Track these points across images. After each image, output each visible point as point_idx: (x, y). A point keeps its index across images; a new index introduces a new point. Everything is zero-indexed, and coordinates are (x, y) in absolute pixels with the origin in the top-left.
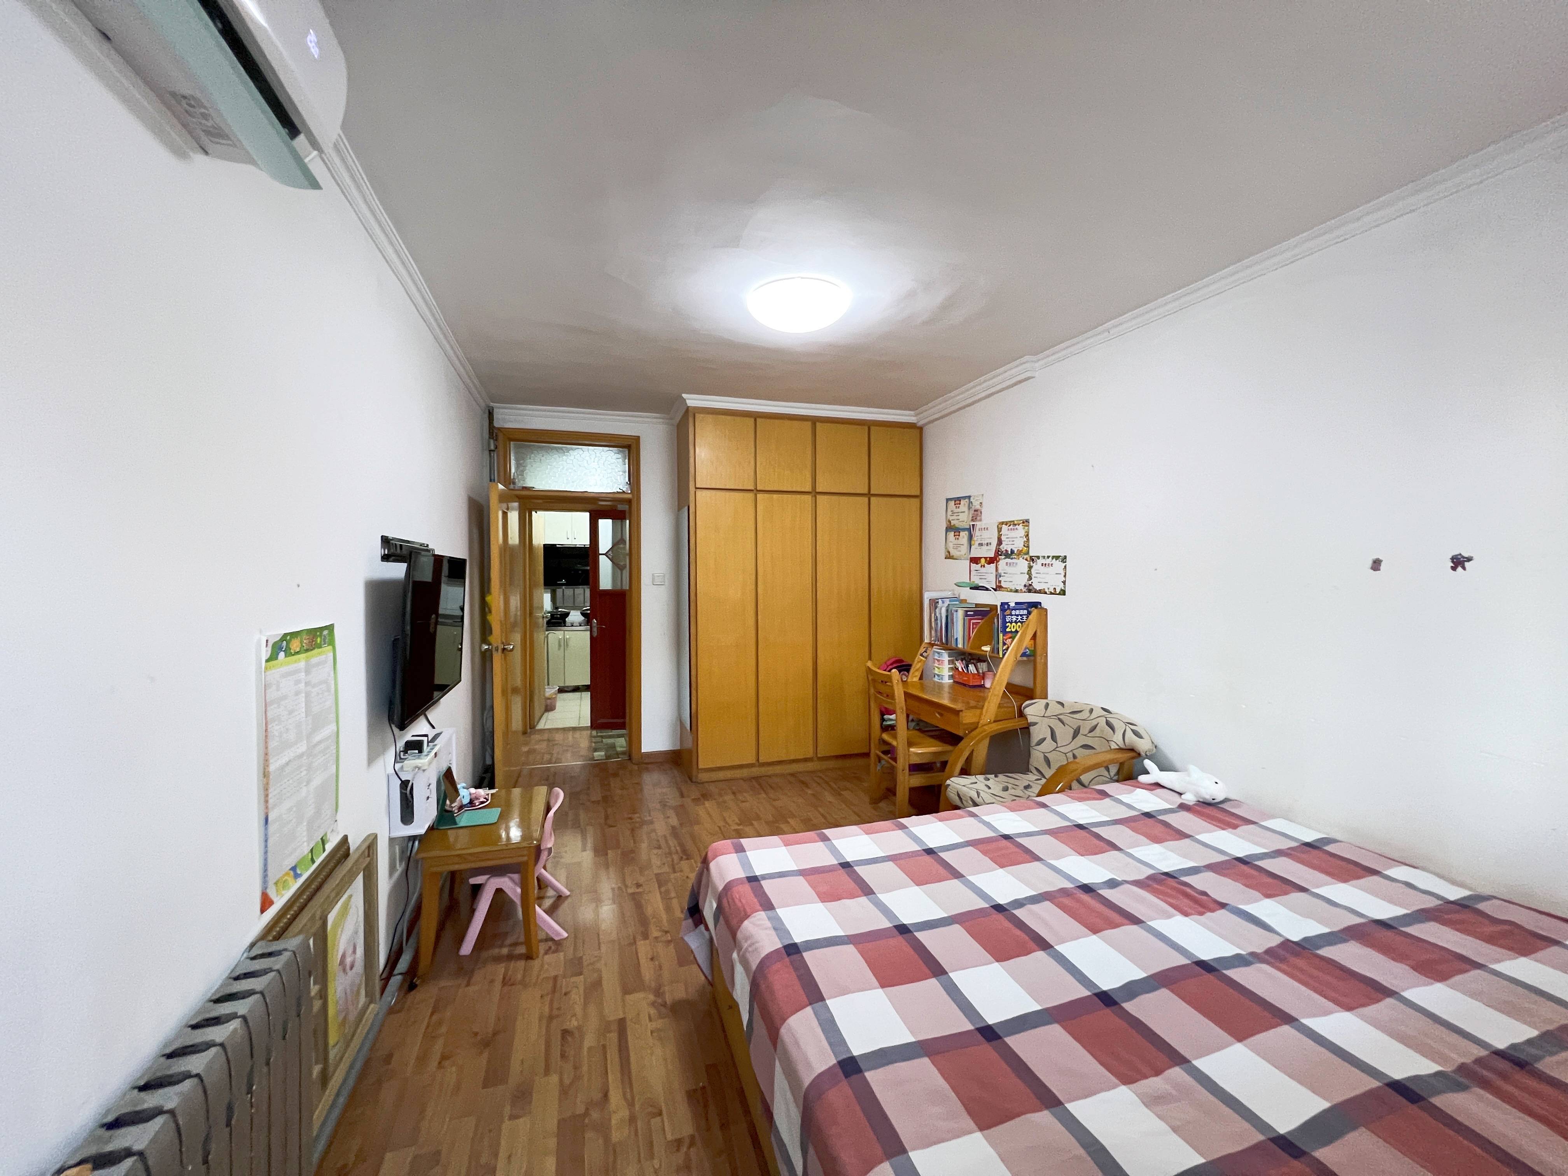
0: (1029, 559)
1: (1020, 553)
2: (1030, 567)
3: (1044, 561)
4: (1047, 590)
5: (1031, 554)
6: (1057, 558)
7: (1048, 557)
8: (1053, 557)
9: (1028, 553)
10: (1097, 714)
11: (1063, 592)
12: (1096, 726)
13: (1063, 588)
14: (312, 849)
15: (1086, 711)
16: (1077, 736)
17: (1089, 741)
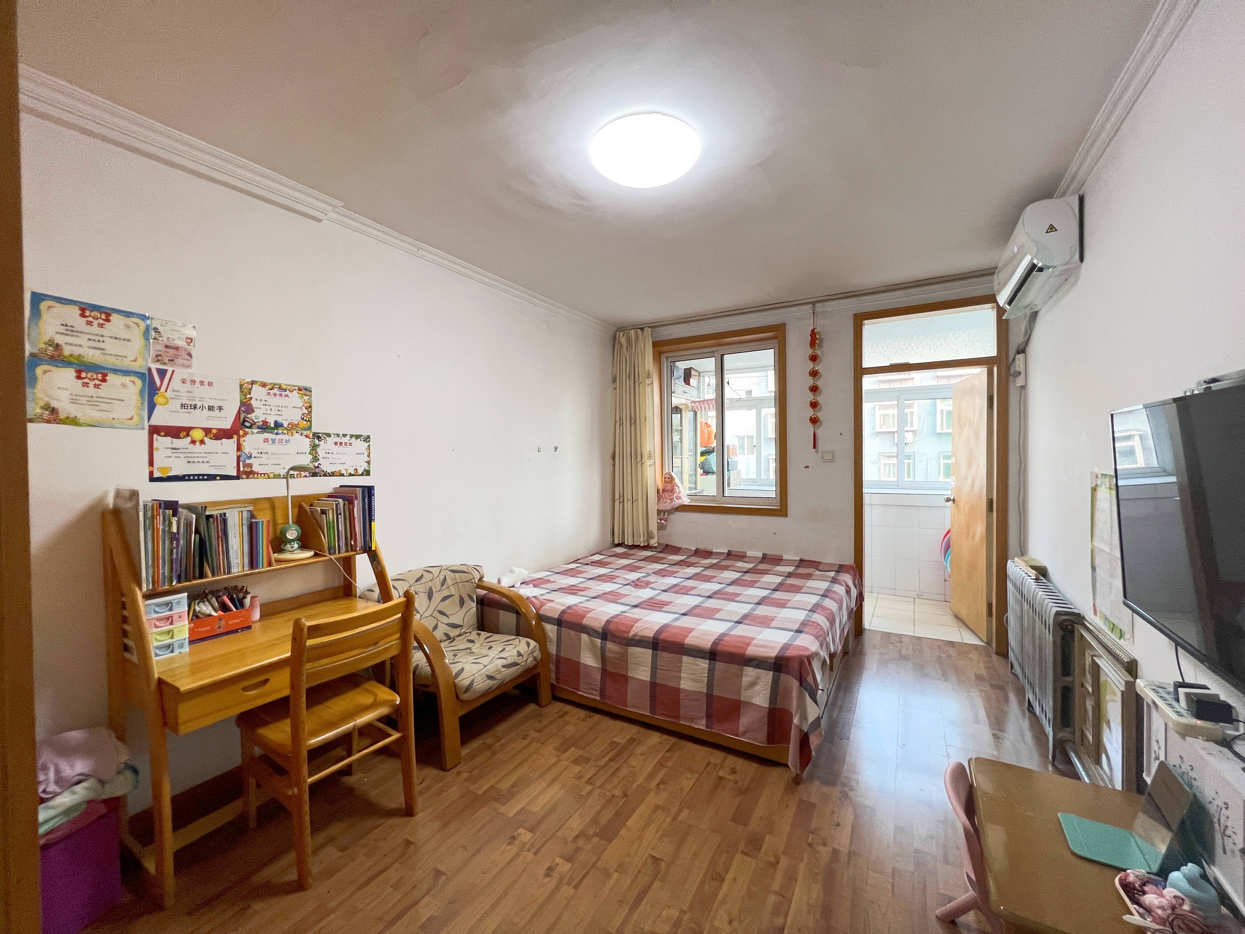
0: (311, 436)
1: (293, 428)
2: (314, 447)
3: (338, 440)
4: (343, 472)
5: (314, 430)
6: (358, 437)
7: (345, 435)
8: (352, 436)
9: (310, 428)
10: (435, 571)
11: (367, 473)
12: (445, 579)
13: (367, 468)
14: (1114, 625)
15: (425, 574)
16: (432, 596)
17: (446, 593)
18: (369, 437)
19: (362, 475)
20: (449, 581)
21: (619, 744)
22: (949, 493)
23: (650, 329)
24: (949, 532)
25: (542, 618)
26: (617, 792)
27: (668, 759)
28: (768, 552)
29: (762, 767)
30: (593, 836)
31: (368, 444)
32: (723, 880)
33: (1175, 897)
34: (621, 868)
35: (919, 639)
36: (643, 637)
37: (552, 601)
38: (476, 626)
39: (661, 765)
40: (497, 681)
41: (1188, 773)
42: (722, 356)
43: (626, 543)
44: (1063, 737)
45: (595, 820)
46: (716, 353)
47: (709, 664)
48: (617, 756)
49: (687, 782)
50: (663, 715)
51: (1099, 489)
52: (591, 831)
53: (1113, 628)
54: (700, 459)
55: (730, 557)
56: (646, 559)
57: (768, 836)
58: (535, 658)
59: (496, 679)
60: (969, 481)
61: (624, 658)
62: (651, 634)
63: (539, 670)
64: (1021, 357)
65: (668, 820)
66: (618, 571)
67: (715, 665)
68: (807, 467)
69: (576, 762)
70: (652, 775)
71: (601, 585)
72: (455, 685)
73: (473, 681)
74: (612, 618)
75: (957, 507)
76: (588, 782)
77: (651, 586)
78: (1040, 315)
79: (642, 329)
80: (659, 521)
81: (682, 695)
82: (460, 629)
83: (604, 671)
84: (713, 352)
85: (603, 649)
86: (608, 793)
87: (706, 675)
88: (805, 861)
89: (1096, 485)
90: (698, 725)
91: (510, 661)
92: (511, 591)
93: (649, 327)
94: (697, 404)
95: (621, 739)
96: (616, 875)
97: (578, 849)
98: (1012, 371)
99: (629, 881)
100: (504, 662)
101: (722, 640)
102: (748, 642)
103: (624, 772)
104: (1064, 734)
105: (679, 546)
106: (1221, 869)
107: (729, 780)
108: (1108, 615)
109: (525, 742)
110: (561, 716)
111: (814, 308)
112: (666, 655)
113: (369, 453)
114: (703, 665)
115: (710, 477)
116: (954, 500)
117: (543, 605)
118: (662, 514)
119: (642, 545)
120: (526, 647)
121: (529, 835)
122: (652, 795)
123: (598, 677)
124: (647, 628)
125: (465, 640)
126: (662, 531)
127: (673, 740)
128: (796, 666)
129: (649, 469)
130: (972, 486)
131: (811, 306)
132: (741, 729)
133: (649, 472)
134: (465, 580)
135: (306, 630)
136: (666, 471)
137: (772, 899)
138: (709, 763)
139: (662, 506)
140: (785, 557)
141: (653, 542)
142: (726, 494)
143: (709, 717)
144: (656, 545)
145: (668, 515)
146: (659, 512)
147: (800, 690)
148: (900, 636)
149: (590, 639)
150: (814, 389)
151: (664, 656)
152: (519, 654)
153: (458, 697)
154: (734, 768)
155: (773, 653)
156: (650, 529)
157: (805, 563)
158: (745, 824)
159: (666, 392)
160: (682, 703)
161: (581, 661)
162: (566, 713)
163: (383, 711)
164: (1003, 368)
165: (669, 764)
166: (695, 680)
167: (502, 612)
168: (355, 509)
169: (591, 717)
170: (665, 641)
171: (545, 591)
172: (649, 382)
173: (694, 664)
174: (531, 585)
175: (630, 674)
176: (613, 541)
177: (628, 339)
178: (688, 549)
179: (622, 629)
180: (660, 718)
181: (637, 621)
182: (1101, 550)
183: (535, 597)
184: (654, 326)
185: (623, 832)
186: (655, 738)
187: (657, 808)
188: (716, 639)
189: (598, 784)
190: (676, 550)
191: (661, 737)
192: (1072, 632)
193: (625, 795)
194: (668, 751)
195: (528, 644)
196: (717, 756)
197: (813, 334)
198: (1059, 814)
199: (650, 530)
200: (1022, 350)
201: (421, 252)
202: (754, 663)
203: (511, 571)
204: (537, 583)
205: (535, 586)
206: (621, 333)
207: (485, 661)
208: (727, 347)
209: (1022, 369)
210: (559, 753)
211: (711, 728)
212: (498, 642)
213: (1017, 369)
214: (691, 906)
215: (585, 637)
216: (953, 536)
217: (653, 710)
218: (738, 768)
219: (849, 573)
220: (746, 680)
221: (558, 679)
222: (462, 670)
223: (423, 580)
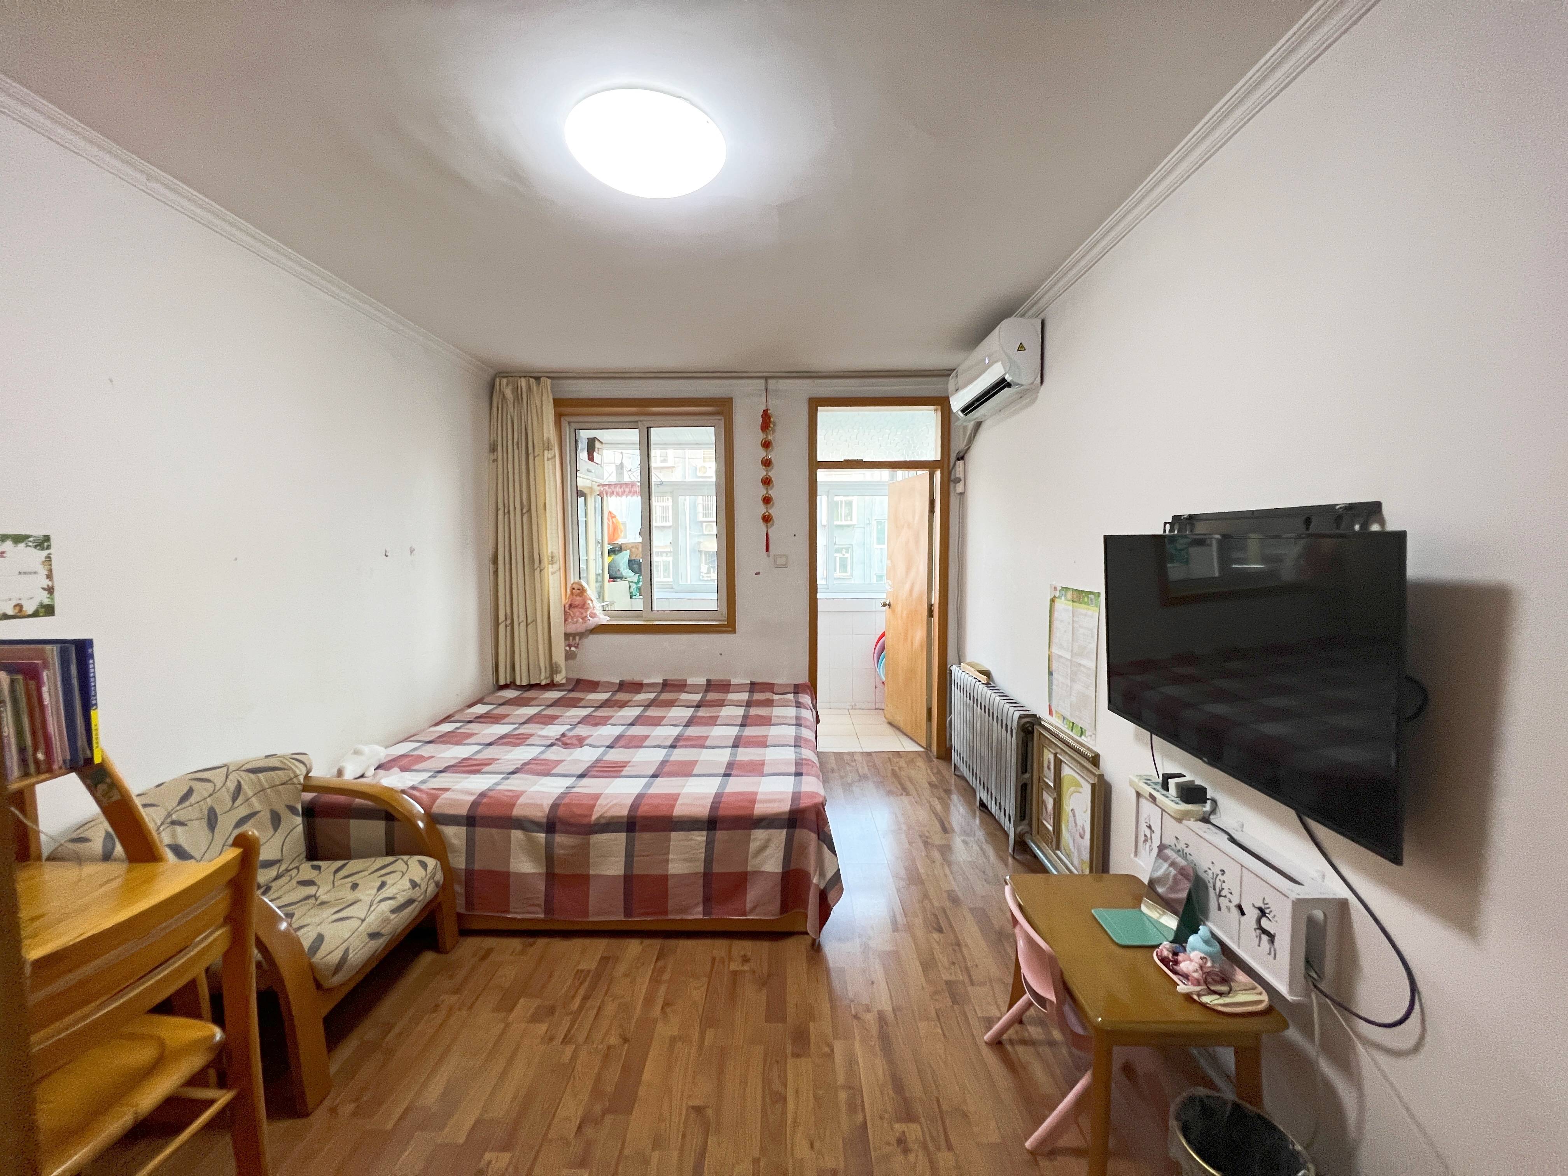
10: (217, 777)
11: (48, 610)
12: (239, 787)
13: (46, 601)
14: (1073, 723)
15: (197, 786)
16: (216, 822)
17: (243, 811)
18: (47, 538)
19: (35, 614)
20: (248, 790)
21: (589, 971)
22: (884, 596)
23: (549, 381)
24: (883, 635)
25: (434, 819)
26: (613, 1040)
27: (662, 970)
28: (713, 677)
29: (775, 944)
30: (603, 1116)
31: (45, 553)
32: (785, 1099)
33: (1201, 958)
34: (657, 1143)
35: (869, 754)
36: (613, 818)
37: (446, 790)
38: (304, 855)
39: (656, 980)
40: (384, 938)
41: (1183, 850)
42: (648, 428)
43: (518, 683)
44: (1022, 830)
45: (597, 1092)
46: (639, 423)
47: (707, 836)
48: (593, 987)
49: (696, 992)
50: (643, 914)
51: (1057, 600)
52: (598, 1108)
53: (1073, 726)
54: (608, 560)
55: (668, 688)
56: (556, 703)
57: (811, 1025)
58: (437, 884)
59: (382, 935)
60: (907, 587)
61: (584, 851)
62: (625, 812)
63: (439, 900)
64: (961, 462)
65: (694, 1051)
66: (526, 726)
67: (715, 835)
68: (758, 573)
69: (535, 1019)
70: (649, 1000)
71: (511, 751)
72: (312, 968)
73: (347, 951)
74: (559, 798)
75: (893, 611)
76: (566, 1041)
77: (586, 742)
78: (983, 427)
79: (538, 379)
80: (568, 648)
81: (670, 883)
82: (276, 866)
83: (550, 876)
84: (637, 422)
85: (549, 847)
86: (600, 1047)
87: (704, 850)
88: (857, 1038)
89: (1055, 597)
90: (693, 914)
91: (401, 899)
92: (362, 784)
93: (548, 377)
94: (607, 488)
95: (590, 964)
96: (656, 1155)
97: (589, 1144)
98: (953, 477)
99: (675, 1154)
100: (392, 904)
101: (720, 803)
102: (752, 799)
103: (610, 1009)
104: (1022, 828)
105: (595, 680)
106: (1214, 923)
107: (744, 972)
108: (1067, 714)
109: (439, 1017)
110: (484, 958)
111: (766, 382)
112: (647, 836)
113: (51, 571)
114: (699, 838)
115: (618, 583)
116: (889, 605)
117: (434, 798)
118: (571, 638)
119: (543, 683)
120: (423, 871)
121: (506, 1157)
122: (660, 1026)
123: (541, 886)
124: (615, 804)
125: (294, 882)
126: (570, 662)
127: (657, 943)
128: (813, 817)
129: (551, 577)
130: (911, 590)
131: (763, 381)
132: (749, 905)
133: (551, 582)
134: (278, 783)
135: (28, 970)
136: (573, 578)
137: (843, 1095)
138: (714, 959)
139: (571, 628)
140: (734, 681)
141: (559, 678)
142: (655, 609)
143: (707, 900)
144: (564, 681)
145: (580, 640)
146: (567, 636)
147: (819, 843)
148: (852, 754)
149: (526, 836)
150: (767, 482)
151: (644, 838)
152: (414, 884)
153: (318, 986)
154: (745, 956)
155: (786, 807)
156: (554, 659)
157: (757, 687)
158: (783, 1020)
159: (569, 469)
160: (671, 892)
161: (511, 870)
162: (489, 952)
163: (193, 1063)
164: (946, 474)
165: (666, 977)
166: (691, 860)
167: (353, 823)
168: (45, 689)
169: (531, 945)
170: (645, 818)
171: (425, 775)
172: (550, 456)
173: (687, 840)
174: (396, 770)
175: (592, 872)
176: (497, 680)
177: (516, 390)
178: (608, 682)
179: (578, 811)
180: (640, 920)
181: (597, 797)
182: (1060, 657)
183: (413, 788)
184: (556, 376)
185: (642, 1092)
186: (634, 947)
187: (673, 1040)
188: (713, 803)
189: (581, 1039)
190: (593, 686)
191: (641, 943)
192: (1032, 732)
193: (626, 1040)
194: (657, 960)
195: (424, 865)
196: (719, 947)
197: (766, 415)
198: (1093, 911)
199: (553, 661)
200: (961, 458)
201: (153, 185)
202: (763, 824)
203: (357, 752)
204: (404, 763)
205: (403, 769)
206: (505, 381)
207: (357, 911)
208: (653, 418)
209: (961, 476)
210: (503, 1014)
211: (710, 914)
212: (366, 873)
213: (957, 476)
214: (763, 1149)
215: (517, 835)
216: (888, 640)
217: (628, 912)
218: (749, 954)
219: (807, 694)
220: (754, 846)
221: (469, 904)
222: (320, 938)
223: (193, 800)
